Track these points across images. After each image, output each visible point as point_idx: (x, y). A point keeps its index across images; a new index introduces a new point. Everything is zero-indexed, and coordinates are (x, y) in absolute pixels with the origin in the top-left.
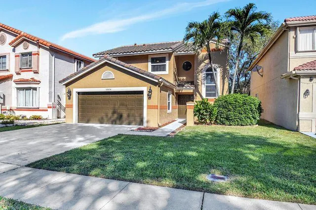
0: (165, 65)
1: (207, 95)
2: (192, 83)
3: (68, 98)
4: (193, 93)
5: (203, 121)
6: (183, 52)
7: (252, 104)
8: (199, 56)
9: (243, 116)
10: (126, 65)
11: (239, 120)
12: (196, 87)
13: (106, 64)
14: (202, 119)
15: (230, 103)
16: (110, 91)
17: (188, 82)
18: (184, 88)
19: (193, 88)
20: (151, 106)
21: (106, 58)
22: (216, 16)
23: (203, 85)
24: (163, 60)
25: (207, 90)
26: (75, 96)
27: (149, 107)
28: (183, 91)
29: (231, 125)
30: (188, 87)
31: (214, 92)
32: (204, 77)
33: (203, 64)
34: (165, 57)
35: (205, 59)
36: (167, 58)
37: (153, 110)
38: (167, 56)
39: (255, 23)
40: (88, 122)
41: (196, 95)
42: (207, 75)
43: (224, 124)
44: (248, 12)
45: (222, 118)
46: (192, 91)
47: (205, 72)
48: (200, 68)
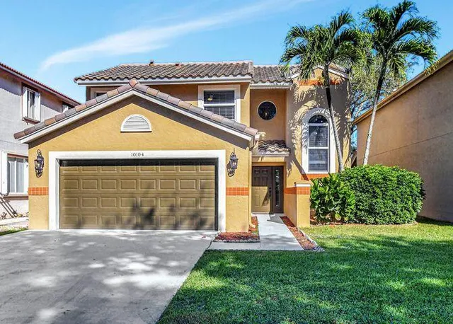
0: (233, 107)
1: (312, 167)
2: (282, 144)
3: (34, 173)
4: (285, 163)
5: (328, 216)
6: (268, 84)
7: (411, 184)
8: (296, 92)
9: (399, 206)
10: (181, 103)
11: (391, 214)
12: (291, 151)
13: (133, 99)
14: (325, 213)
15: (375, 183)
16: (141, 157)
17: (272, 143)
18: (268, 153)
19: (285, 153)
20: (234, 189)
21: (133, 88)
22: (344, 19)
23: (304, 149)
24: (229, 96)
25: (310, 159)
26: (52, 170)
27: (230, 192)
28: (265, 160)
29: (376, 223)
30: (276, 153)
31: (324, 162)
32: (305, 133)
33: (303, 109)
34: (234, 91)
35: (308, 98)
36: (237, 94)
37: (240, 197)
38: (237, 89)
39: (408, 38)
40: (79, 225)
41: (290, 167)
42: (311, 129)
43: (362, 222)
44: (398, 17)
45: (359, 209)
46: (282, 159)
47: (307, 125)
48: (297, 117)
